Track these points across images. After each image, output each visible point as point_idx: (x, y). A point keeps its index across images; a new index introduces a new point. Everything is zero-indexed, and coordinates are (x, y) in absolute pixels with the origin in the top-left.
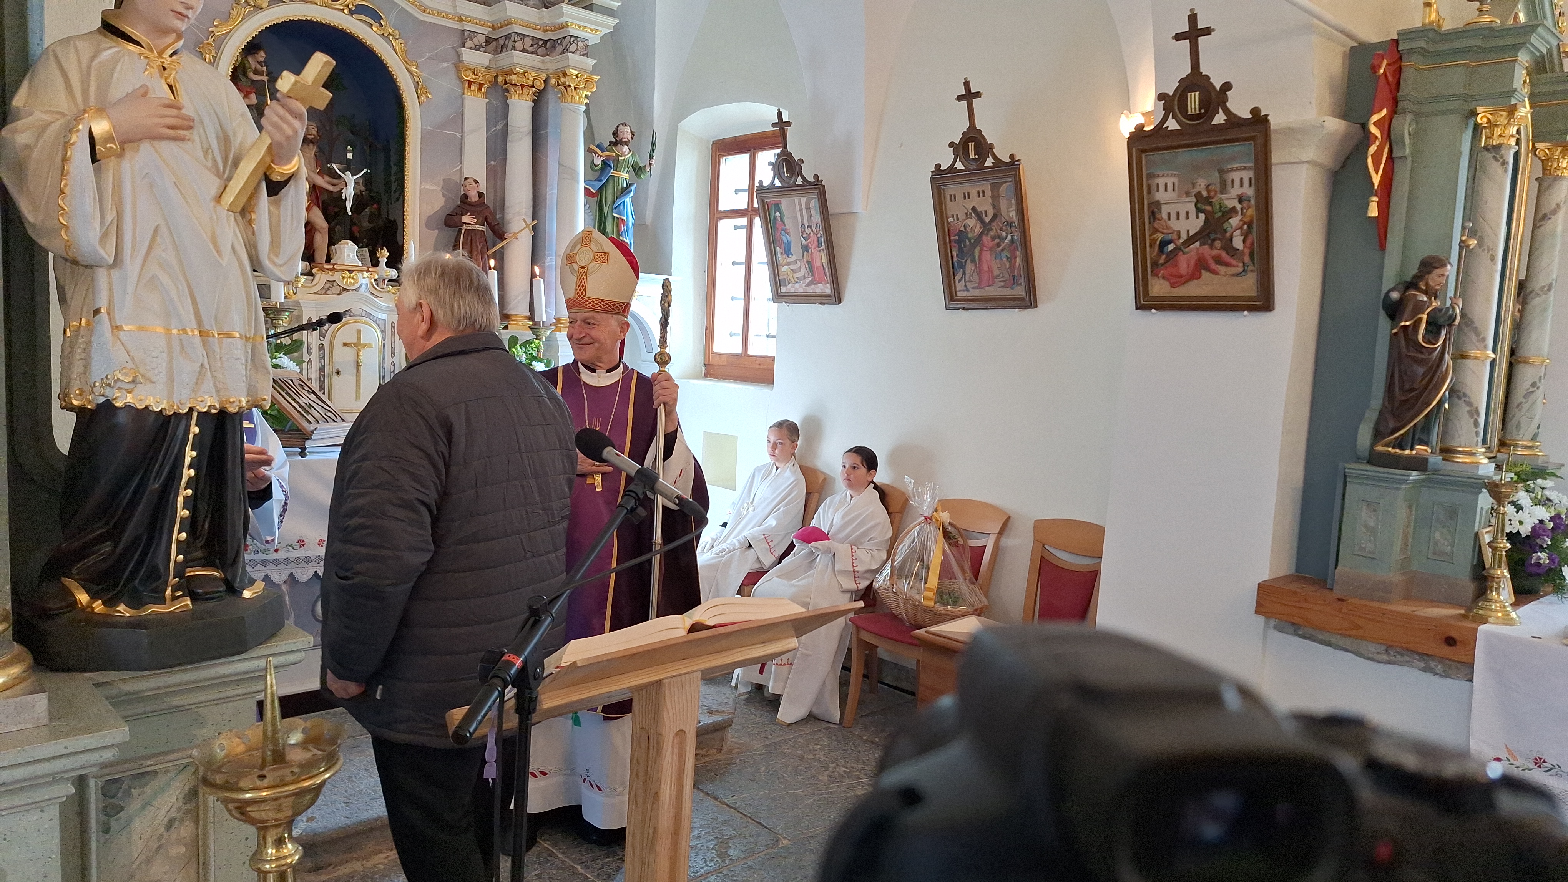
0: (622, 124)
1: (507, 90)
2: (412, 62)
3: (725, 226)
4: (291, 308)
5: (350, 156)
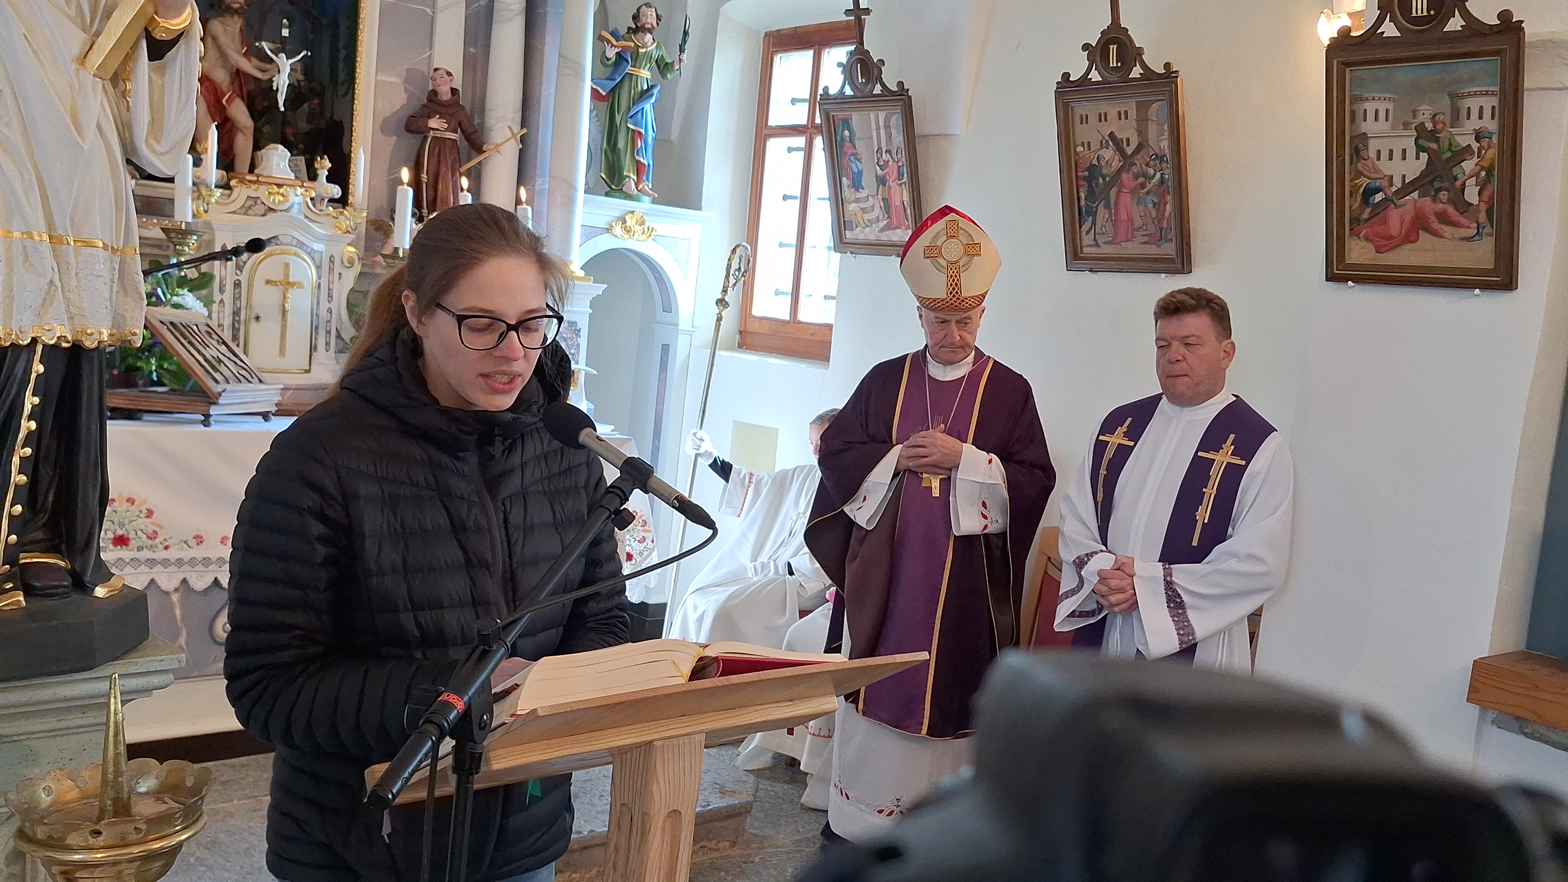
3: (775, 146)
4: (200, 230)
5: (285, 32)
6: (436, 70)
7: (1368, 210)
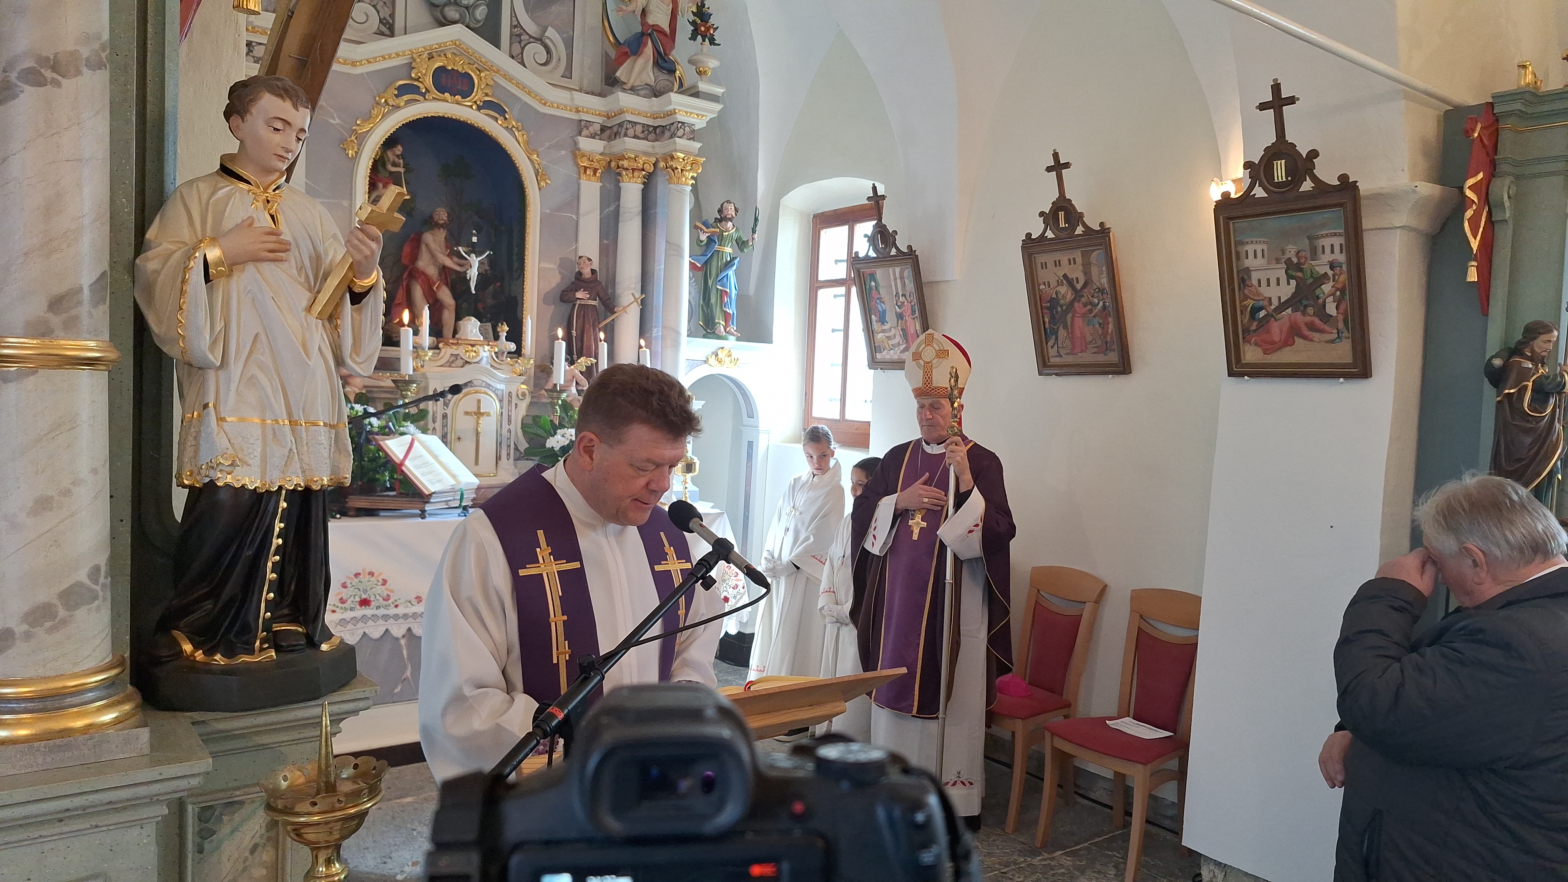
0: (727, 202)
1: (620, 174)
2: (533, 150)
3: (824, 295)
4: (418, 380)
5: (474, 239)
6: (581, 257)
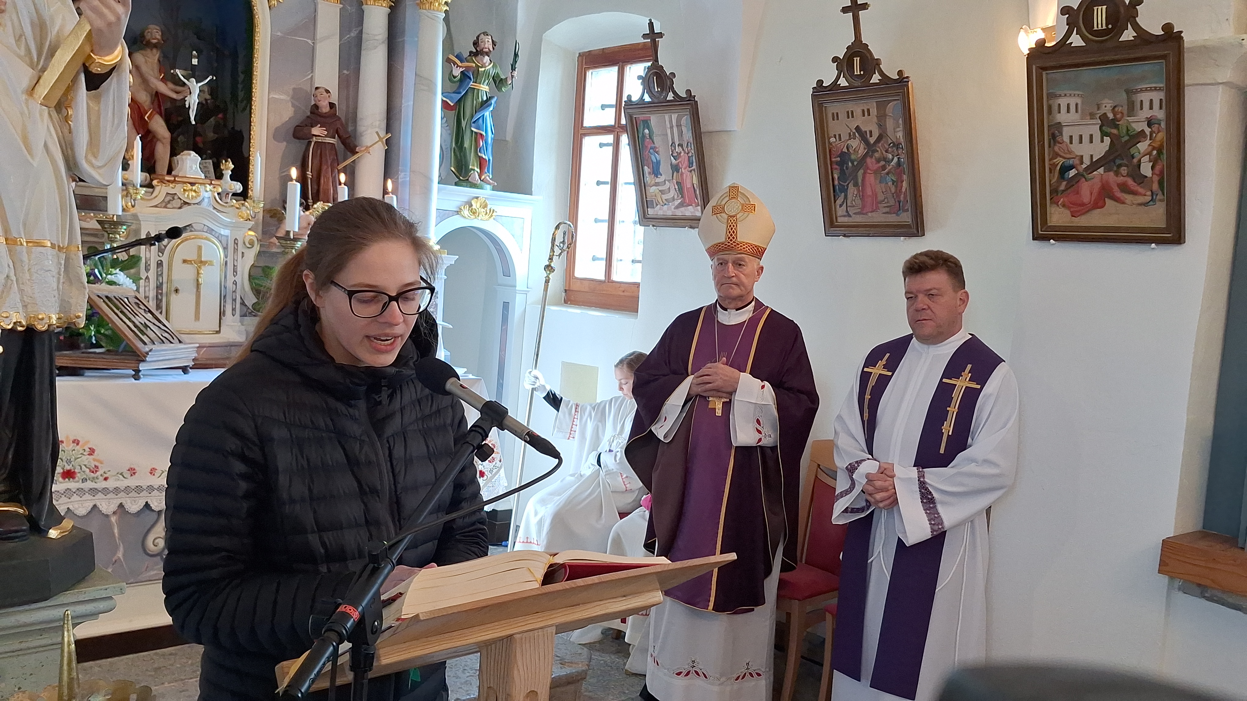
3: (589, 142)
4: (128, 221)
5: (195, 62)
6: (317, 88)
7: (1064, 183)
